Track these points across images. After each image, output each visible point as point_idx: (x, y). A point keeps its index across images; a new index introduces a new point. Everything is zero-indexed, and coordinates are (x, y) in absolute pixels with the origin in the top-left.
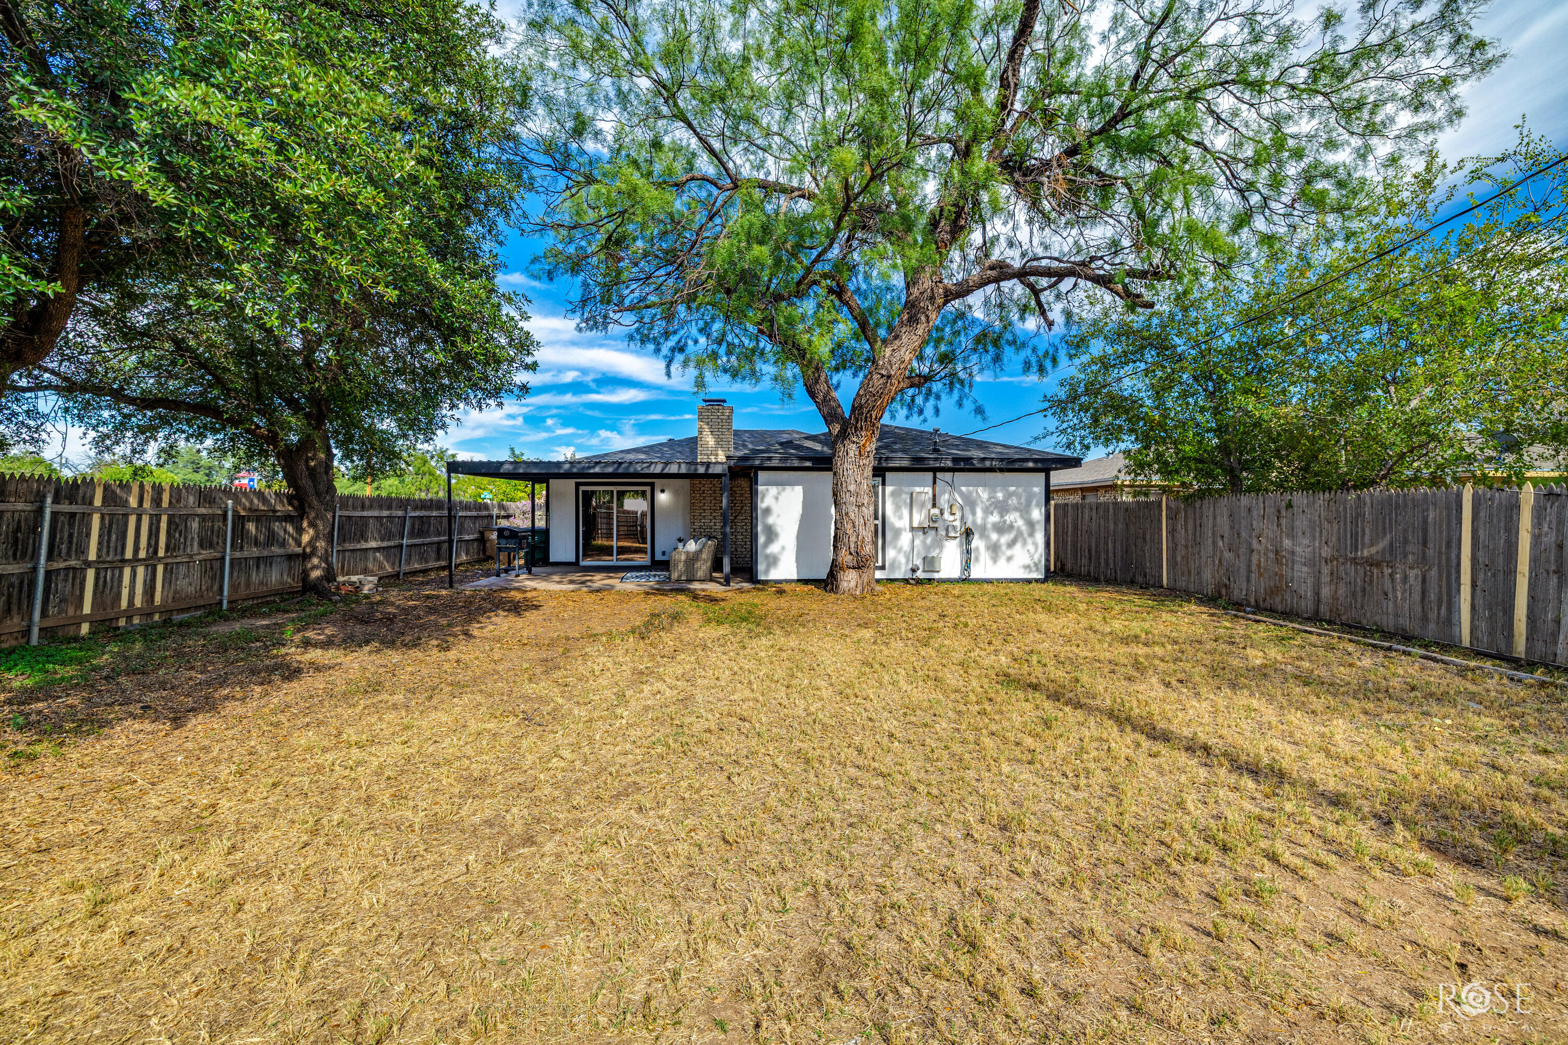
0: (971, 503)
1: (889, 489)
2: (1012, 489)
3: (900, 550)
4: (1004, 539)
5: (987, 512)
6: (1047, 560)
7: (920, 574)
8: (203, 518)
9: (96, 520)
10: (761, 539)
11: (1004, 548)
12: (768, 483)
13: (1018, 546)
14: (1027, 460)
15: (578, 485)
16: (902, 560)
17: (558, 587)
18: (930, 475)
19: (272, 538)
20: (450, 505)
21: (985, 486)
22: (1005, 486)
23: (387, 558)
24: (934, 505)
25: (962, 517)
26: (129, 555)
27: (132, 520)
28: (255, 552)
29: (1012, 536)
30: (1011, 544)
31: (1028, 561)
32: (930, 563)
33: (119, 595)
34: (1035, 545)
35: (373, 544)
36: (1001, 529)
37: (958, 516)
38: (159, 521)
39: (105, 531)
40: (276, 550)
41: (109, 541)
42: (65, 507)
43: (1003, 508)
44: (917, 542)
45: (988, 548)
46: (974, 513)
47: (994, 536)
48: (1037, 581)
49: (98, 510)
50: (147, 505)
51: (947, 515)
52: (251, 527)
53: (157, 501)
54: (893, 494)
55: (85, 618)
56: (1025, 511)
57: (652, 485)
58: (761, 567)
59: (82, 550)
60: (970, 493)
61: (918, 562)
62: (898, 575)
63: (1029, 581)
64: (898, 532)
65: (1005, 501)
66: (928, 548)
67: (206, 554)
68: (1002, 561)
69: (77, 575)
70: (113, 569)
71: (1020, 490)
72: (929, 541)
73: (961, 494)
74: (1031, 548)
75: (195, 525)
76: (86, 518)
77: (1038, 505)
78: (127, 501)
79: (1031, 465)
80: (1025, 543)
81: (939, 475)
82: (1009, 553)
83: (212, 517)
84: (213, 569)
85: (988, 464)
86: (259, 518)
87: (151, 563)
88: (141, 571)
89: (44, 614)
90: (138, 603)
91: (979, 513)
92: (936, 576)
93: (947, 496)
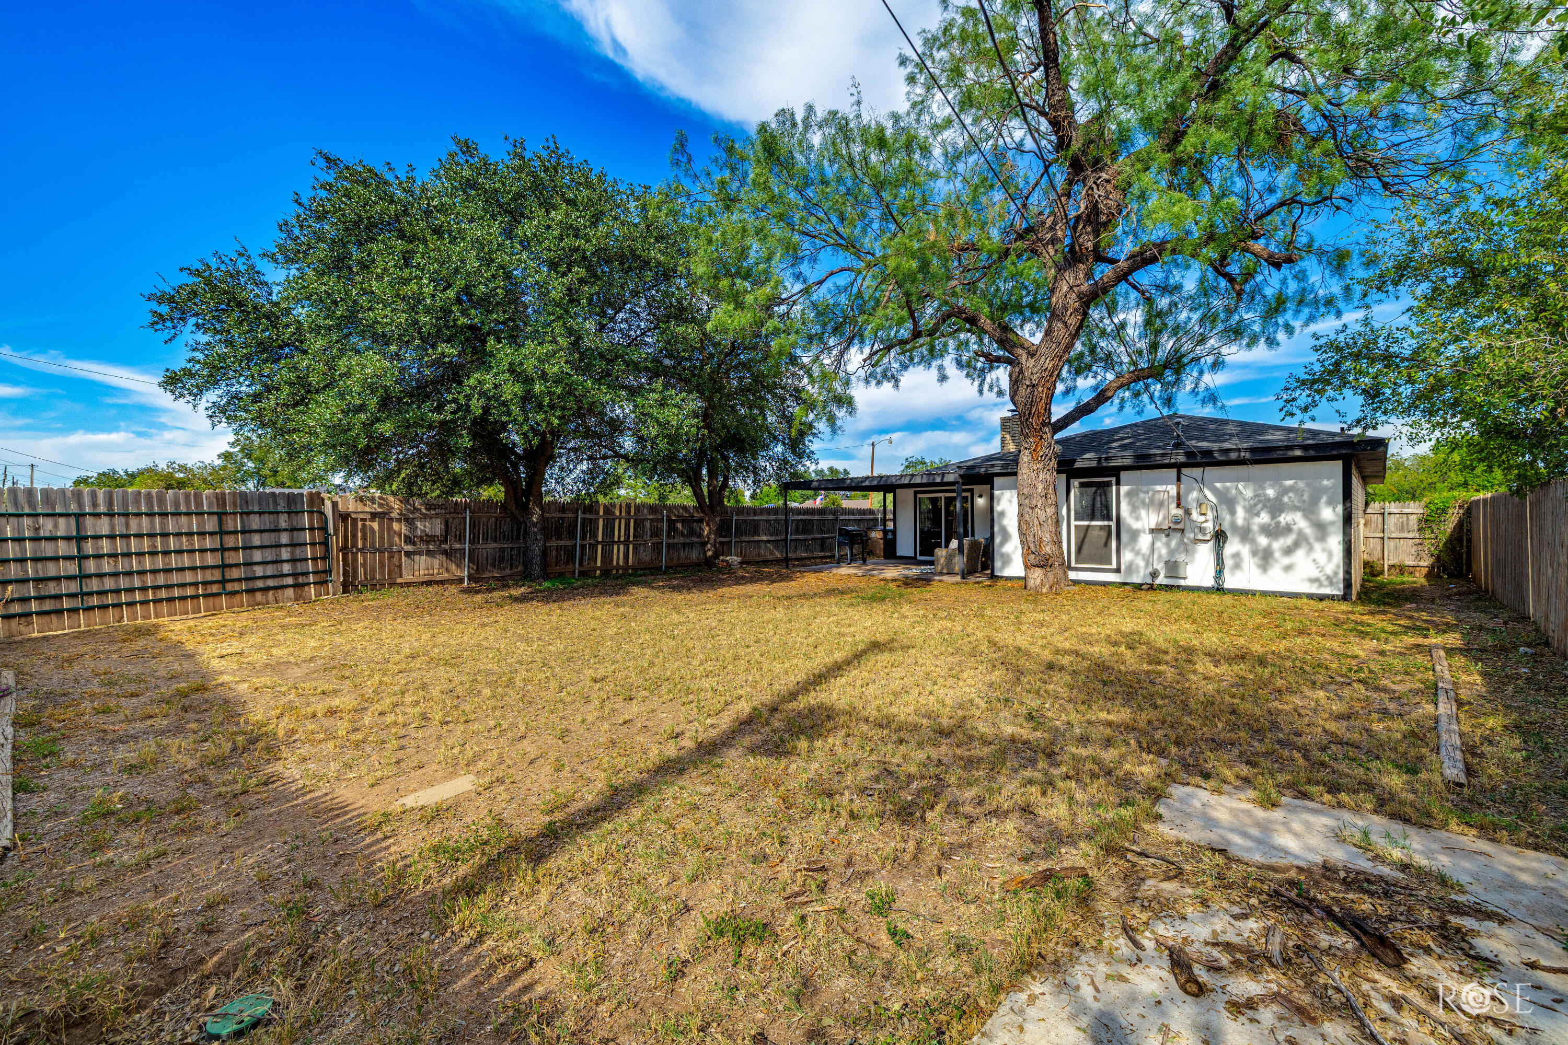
0: (1229, 502)
1: (1124, 489)
2: (1289, 483)
3: (1138, 553)
4: (1278, 545)
5: (1252, 511)
6: (1348, 572)
7: (1161, 580)
8: (652, 521)
9: (601, 522)
10: (997, 540)
11: (1277, 555)
12: (1003, 488)
13: (1300, 554)
14: (1291, 448)
15: (916, 493)
16: (1142, 564)
17: (852, 571)
18: (1174, 472)
19: (692, 533)
20: (786, 510)
21: (1247, 480)
22: (1277, 479)
23: (777, 548)
24: (1178, 505)
25: (1216, 519)
26: (616, 539)
27: (617, 522)
28: (682, 540)
29: (1289, 540)
30: (1288, 551)
31: (1315, 574)
32: (1173, 568)
33: (612, 559)
34: (1330, 555)
35: (764, 538)
36: (1273, 531)
37: (1210, 516)
38: (630, 523)
39: (605, 527)
40: (695, 539)
41: (607, 532)
42: (588, 516)
43: (1276, 508)
44: (1158, 544)
45: (1254, 553)
46: (1233, 512)
47: (1263, 541)
48: (1332, 598)
49: (602, 517)
50: (623, 514)
51: (1195, 515)
52: (679, 526)
53: (628, 512)
54: (1129, 494)
55: (598, 568)
56: (1310, 510)
57: (972, 491)
58: (998, 564)
59: (596, 536)
60: (1228, 489)
61: (1160, 567)
62: (1136, 579)
63: (1321, 598)
64: (1135, 535)
65: (1278, 498)
66: (1172, 552)
67: (655, 540)
68: (1275, 571)
69: (593, 547)
70: (609, 545)
71: (1301, 484)
72: (1173, 544)
73: (1215, 491)
74: (1321, 557)
75: (648, 524)
76: (597, 520)
77: (1330, 503)
78: (614, 513)
79: (1298, 453)
80: (1311, 549)
81: (1184, 471)
82: (1286, 561)
83: (657, 520)
84: (657, 547)
85: (1233, 456)
86: (683, 521)
87: (626, 543)
88: (622, 547)
89: (581, 564)
90: (621, 562)
91: (1240, 513)
92: (1182, 583)
93: (1195, 494)
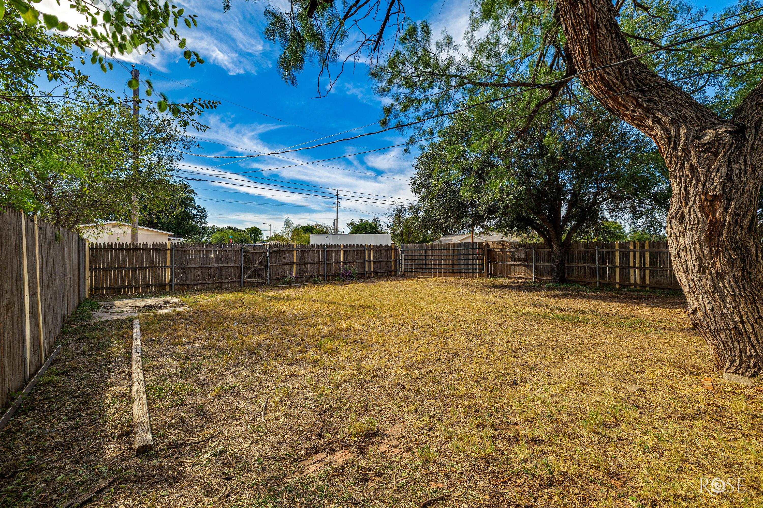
9: (617, 254)
26: (632, 265)
27: (632, 254)
33: (629, 278)
38: (644, 254)
39: (621, 257)
41: (623, 260)
42: (604, 249)
49: (617, 250)
50: (638, 248)
53: (642, 247)
55: (617, 283)
59: (613, 262)
69: (612, 270)
70: (626, 269)
76: (613, 253)
78: (629, 247)
87: (642, 269)
88: (638, 271)
90: (638, 282)
